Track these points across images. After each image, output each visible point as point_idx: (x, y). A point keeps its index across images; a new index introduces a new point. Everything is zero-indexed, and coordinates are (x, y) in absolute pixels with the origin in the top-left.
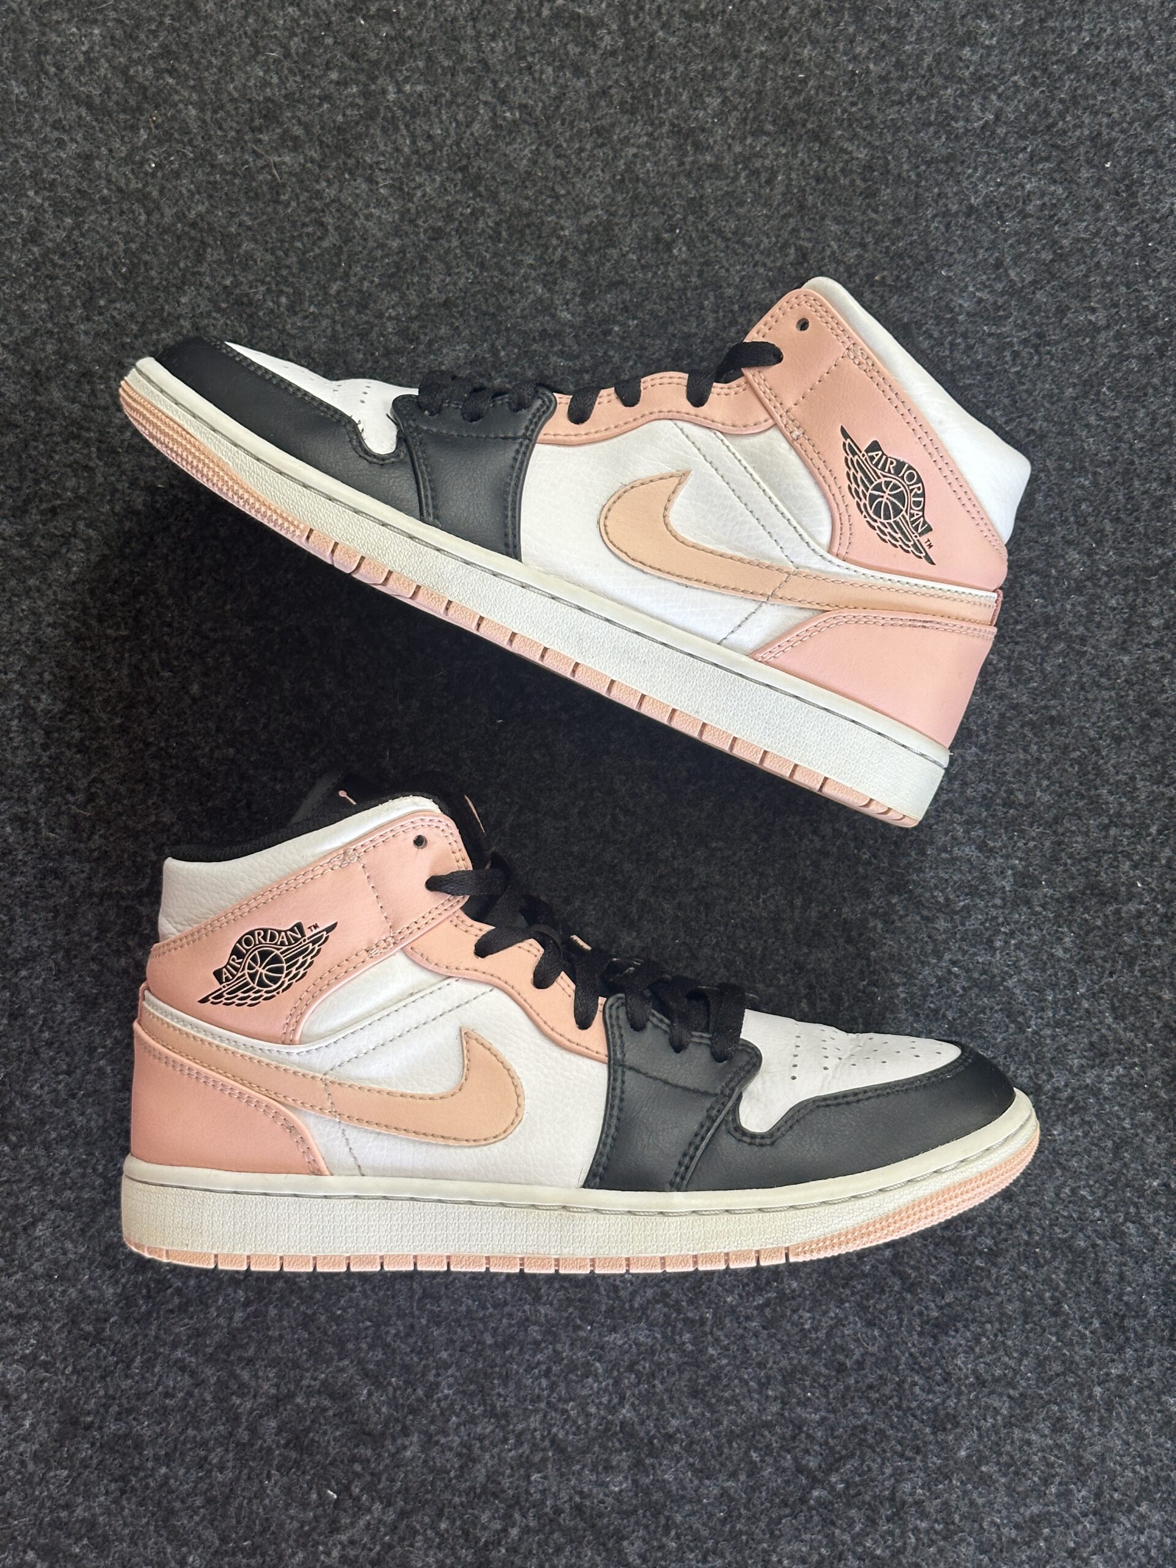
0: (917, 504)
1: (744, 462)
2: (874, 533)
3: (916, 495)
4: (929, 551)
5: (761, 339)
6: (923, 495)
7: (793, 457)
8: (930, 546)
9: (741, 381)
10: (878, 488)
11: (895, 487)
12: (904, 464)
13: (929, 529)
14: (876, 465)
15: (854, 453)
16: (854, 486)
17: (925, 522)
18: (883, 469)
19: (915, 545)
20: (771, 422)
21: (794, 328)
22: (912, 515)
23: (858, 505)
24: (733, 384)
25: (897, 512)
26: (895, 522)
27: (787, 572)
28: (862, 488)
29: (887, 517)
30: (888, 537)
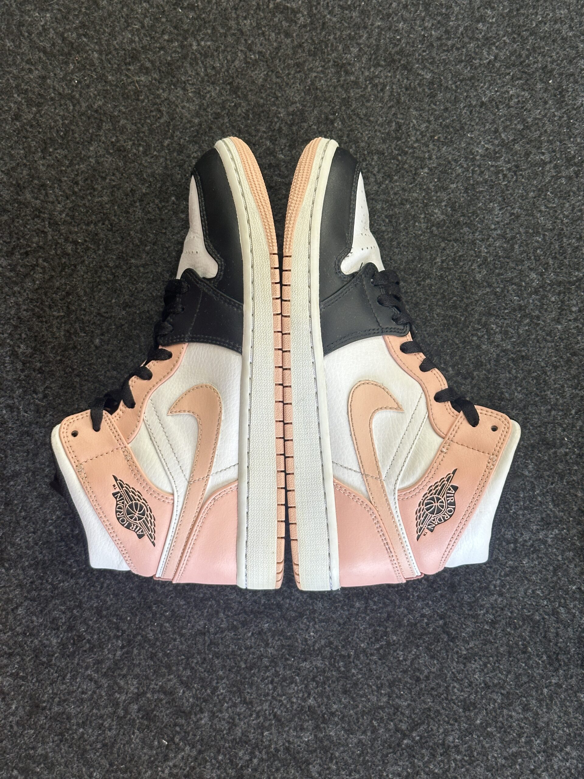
0: (440, 520)
2: (417, 507)
4: (422, 536)
5: (479, 413)
6: (445, 521)
8: (424, 535)
11: (442, 506)
13: (432, 531)
14: (448, 493)
15: (448, 481)
16: (433, 487)
17: (434, 527)
18: (447, 497)
19: (421, 528)
20: (444, 435)
21: (491, 425)
22: (434, 520)
23: (426, 494)
24: (453, 410)
25: (432, 513)
26: (427, 515)
27: (380, 476)
28: (434, 491)
29: (427, 510)
30: (418, 514)
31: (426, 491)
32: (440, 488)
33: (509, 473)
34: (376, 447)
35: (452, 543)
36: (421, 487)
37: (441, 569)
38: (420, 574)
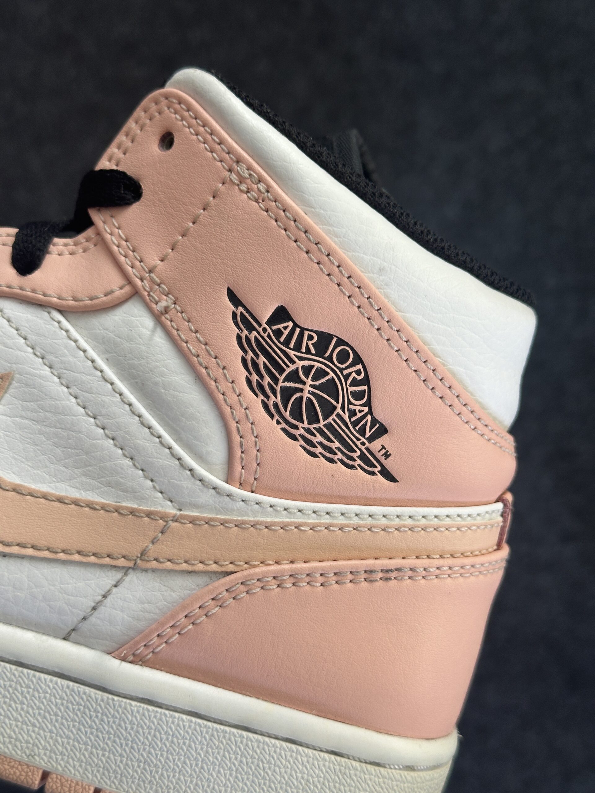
0: (358, 396)
1: (92, 353)
2: (297, 447)
3: (355, 383)
4: (389, 464)
5: (115, 168)
6: (366, 381)
7: (160, 339)
8: (387, 455)
9: (90, 232)
10: (294, 376)
11: (321, 373)
12: (331, 336)
13: (382, 431)
14: (287, 343)
15: (251, 328)
16: (255, 377)
17: (374, 421)
18: (297, 348)
19: (363, 457)
20: (127, 289)
21: (155, 148)
22: (353, 413)
23: (266, 406)
24: (81, 237)
25: (329, 410)
26: (327, 426)
27: (164, 517)
28: (267, 379)
29: (313, 419)
30: (319, 450)
31: (256, 402)
32: (262, 360)
33: (302, 147)
34: (75, 494)
35: (441, 389)
36: (239, 413)
37: (509, 442)
38: (500, 506)
